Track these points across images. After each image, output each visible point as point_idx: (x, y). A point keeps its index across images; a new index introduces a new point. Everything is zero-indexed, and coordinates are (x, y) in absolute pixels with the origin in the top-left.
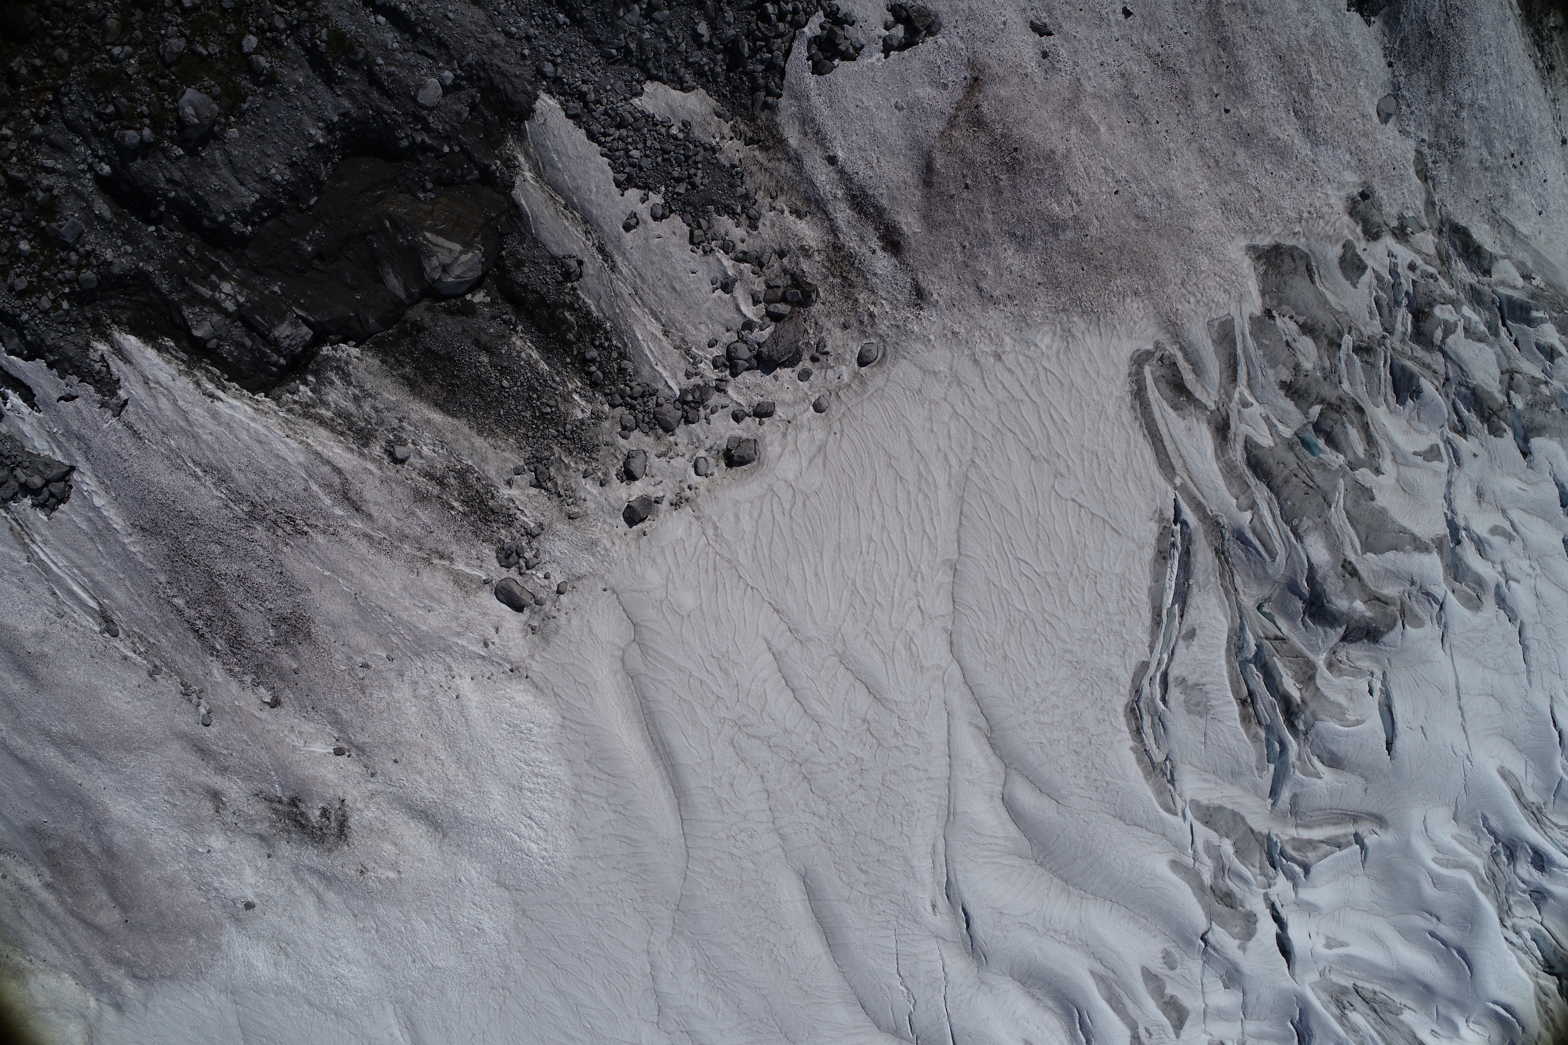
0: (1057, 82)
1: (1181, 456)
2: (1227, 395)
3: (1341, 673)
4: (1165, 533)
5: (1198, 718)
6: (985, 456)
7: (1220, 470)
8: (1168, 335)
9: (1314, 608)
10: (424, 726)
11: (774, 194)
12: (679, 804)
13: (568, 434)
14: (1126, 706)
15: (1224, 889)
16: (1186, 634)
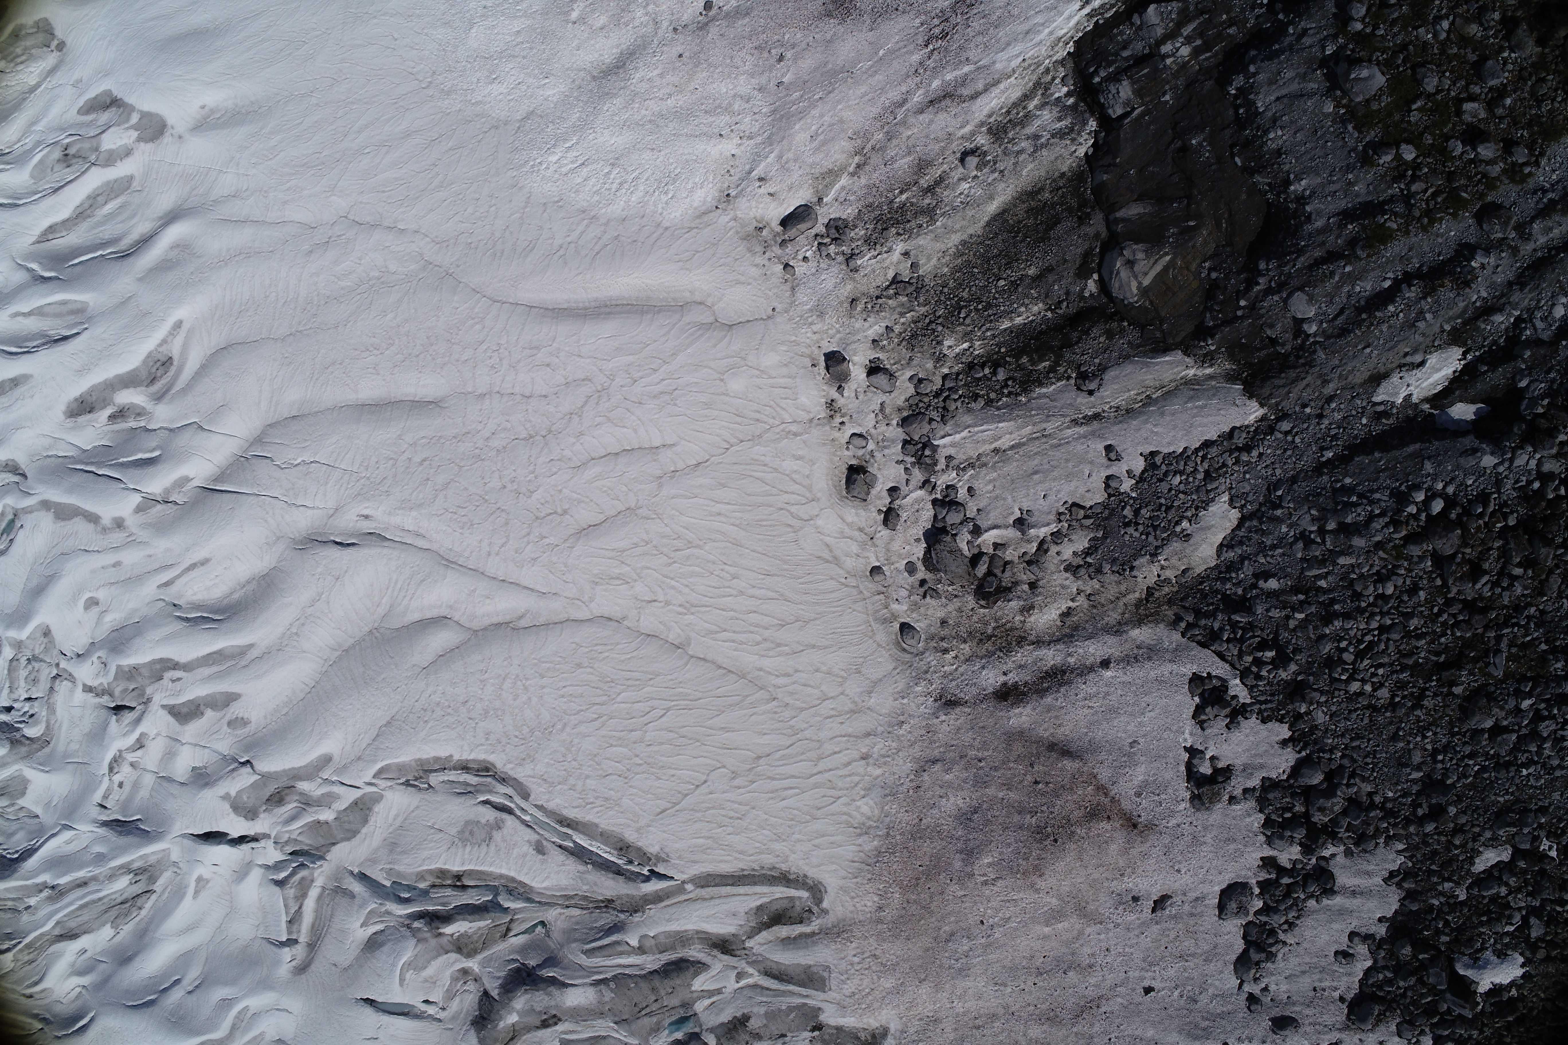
0: (1106, 902)
1: (712, 898)
2: (754, 962)
3: (454, 980)
4: (645, 857)
5: (459, 829)
6: (776, 713)
7: (686, 931)
8: (830, 926)
9: (524, 974)
10: (705, 94)
11: (1092, 598)
12: (547, 309)
13: (933, 326)
14: (493, 765)
15: (288, 798)
16: (542, 846)
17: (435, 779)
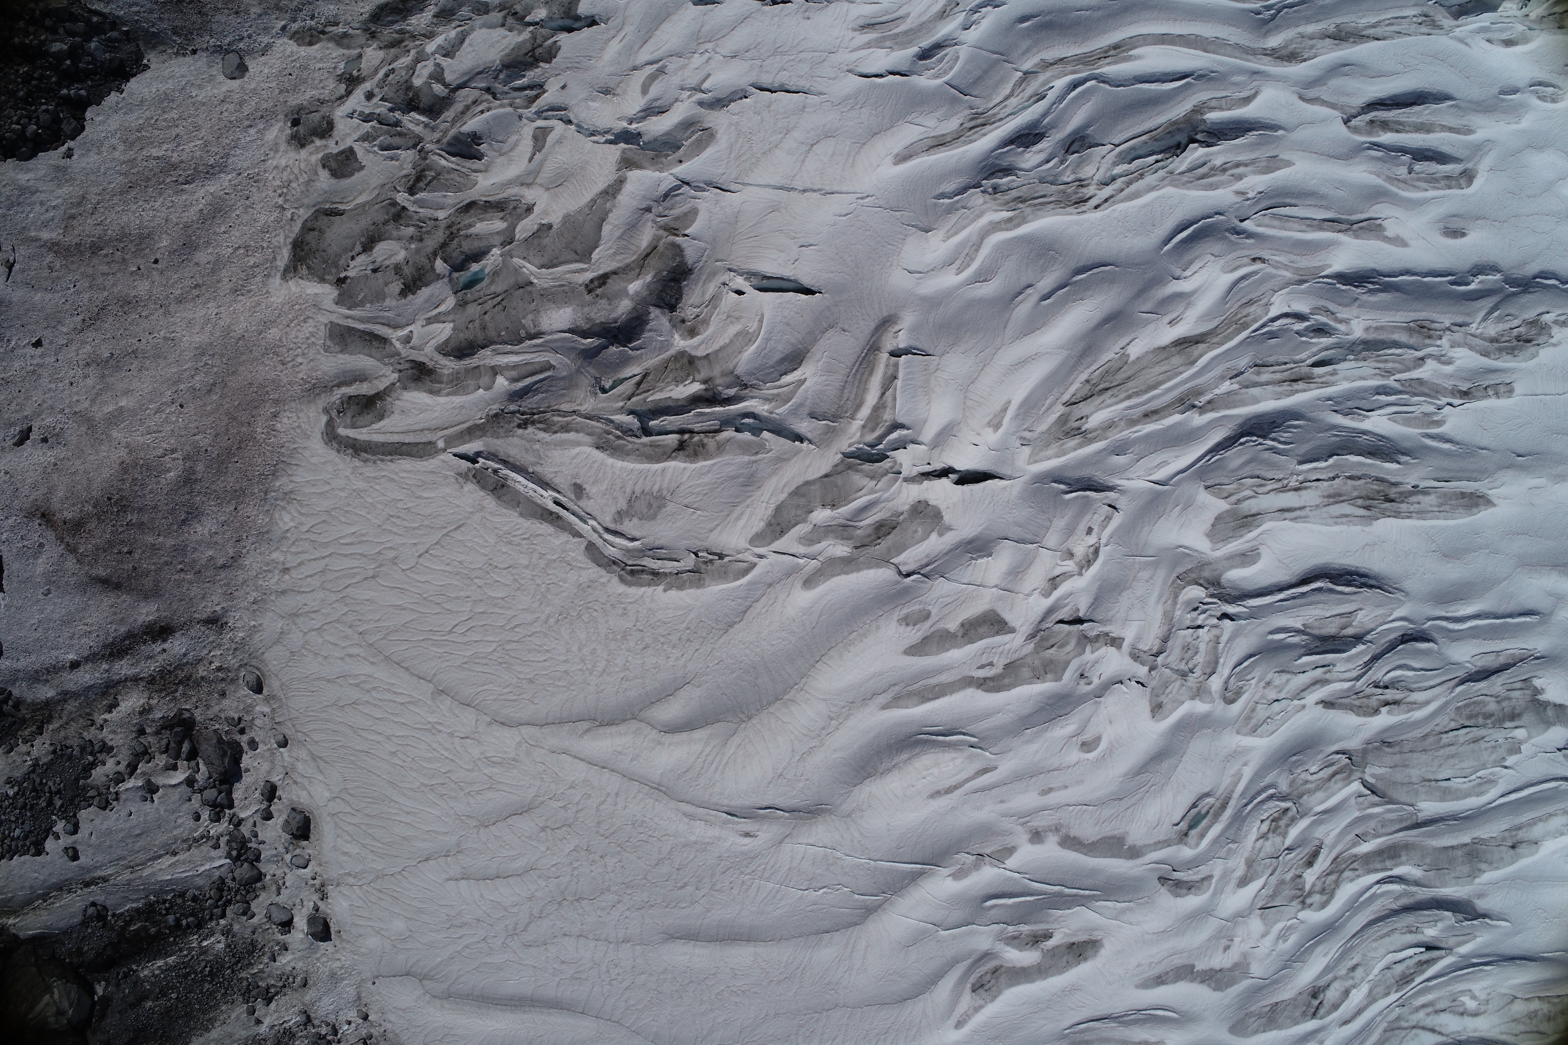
0: (71, 435)
1: (422, 430)
2: (392, 356)
3: (706, 322)
4: (479, 478)
5: (664, 510)
6: (360, 620)
7: (448, 395)
8: (323, 395)
9: (620, 337)
11: (89, 722)
13: (233, 960)
15: (870, 531)
16: (576, 494)
17: (690, 561)
